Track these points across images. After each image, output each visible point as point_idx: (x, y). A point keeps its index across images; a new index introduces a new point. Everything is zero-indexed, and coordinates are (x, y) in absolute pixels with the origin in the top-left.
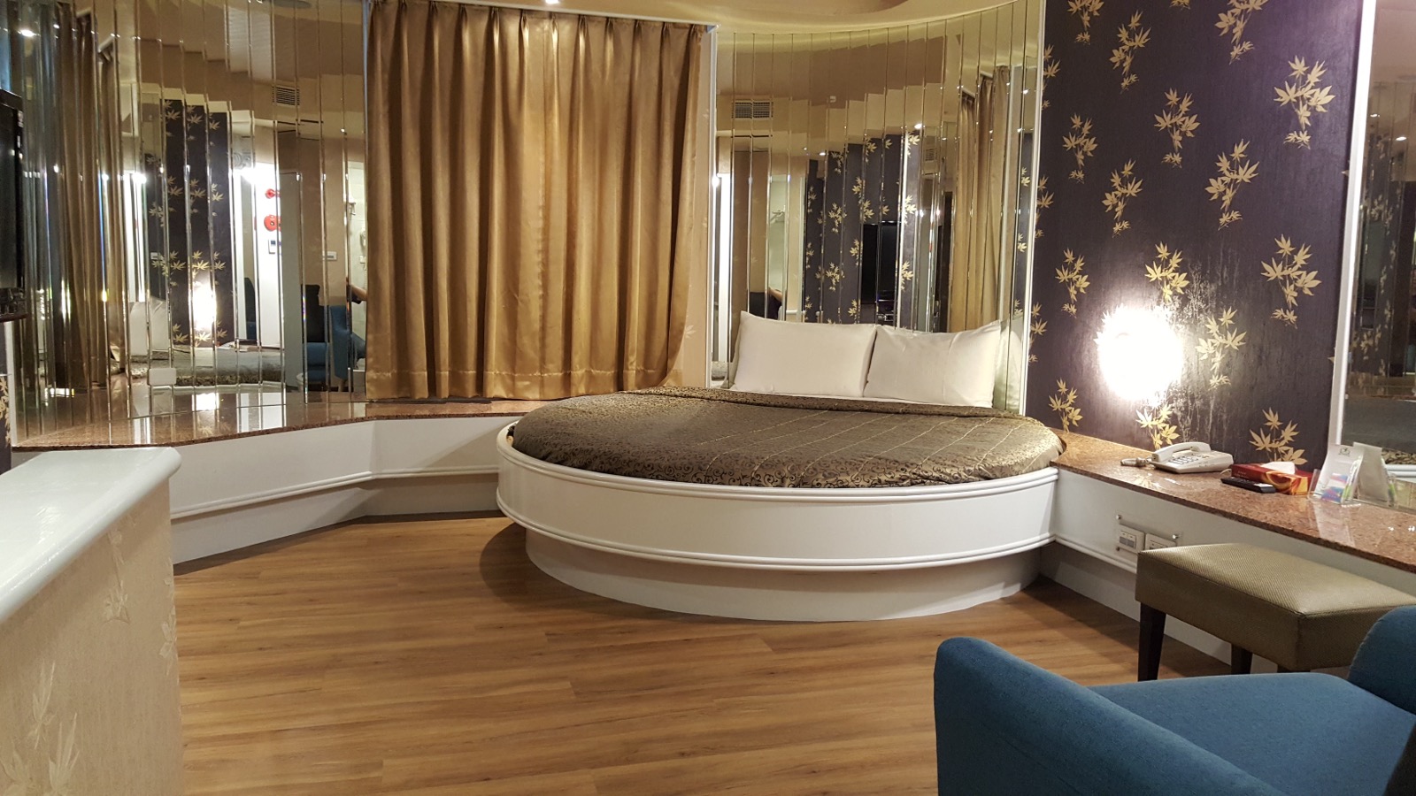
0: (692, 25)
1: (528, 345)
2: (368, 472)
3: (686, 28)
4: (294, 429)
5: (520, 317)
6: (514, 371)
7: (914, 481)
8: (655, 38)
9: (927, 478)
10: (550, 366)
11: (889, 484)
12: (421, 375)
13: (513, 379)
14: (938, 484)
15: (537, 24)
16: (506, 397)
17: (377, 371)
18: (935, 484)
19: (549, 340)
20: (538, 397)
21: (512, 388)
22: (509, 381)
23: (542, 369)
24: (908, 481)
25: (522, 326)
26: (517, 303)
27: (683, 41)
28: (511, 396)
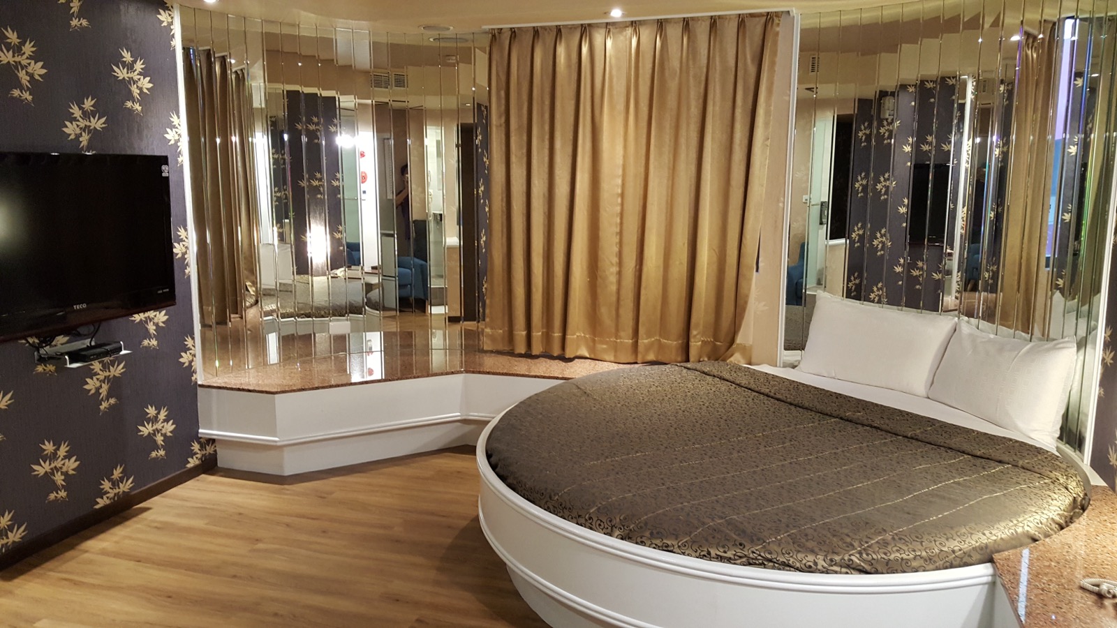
0: (768, 13)
1: (605, 313)
2: (459, 414)
3: (763, 16)
4: (390, 380)
5: (599, 291)
6: (595, 335)
7: (751, 561)
8: (730, 30)
9: (770, 561)
10: (622, 334)
11: (720, 559)
12: (521, 333)
13: (594, 341)
14: (784, 569)
15: (621, 32)
16: (588, 356)
17: (492, 328)
18: (780, 569)
19: (622, 311)
20: (612, 359)
21: (592, 349)
22: (591, 344)
23: (617, 336)
24: (744, 560)
25: (601, 299)
26: (597, 278)
27: (759, 30)
28: (593, 356)
